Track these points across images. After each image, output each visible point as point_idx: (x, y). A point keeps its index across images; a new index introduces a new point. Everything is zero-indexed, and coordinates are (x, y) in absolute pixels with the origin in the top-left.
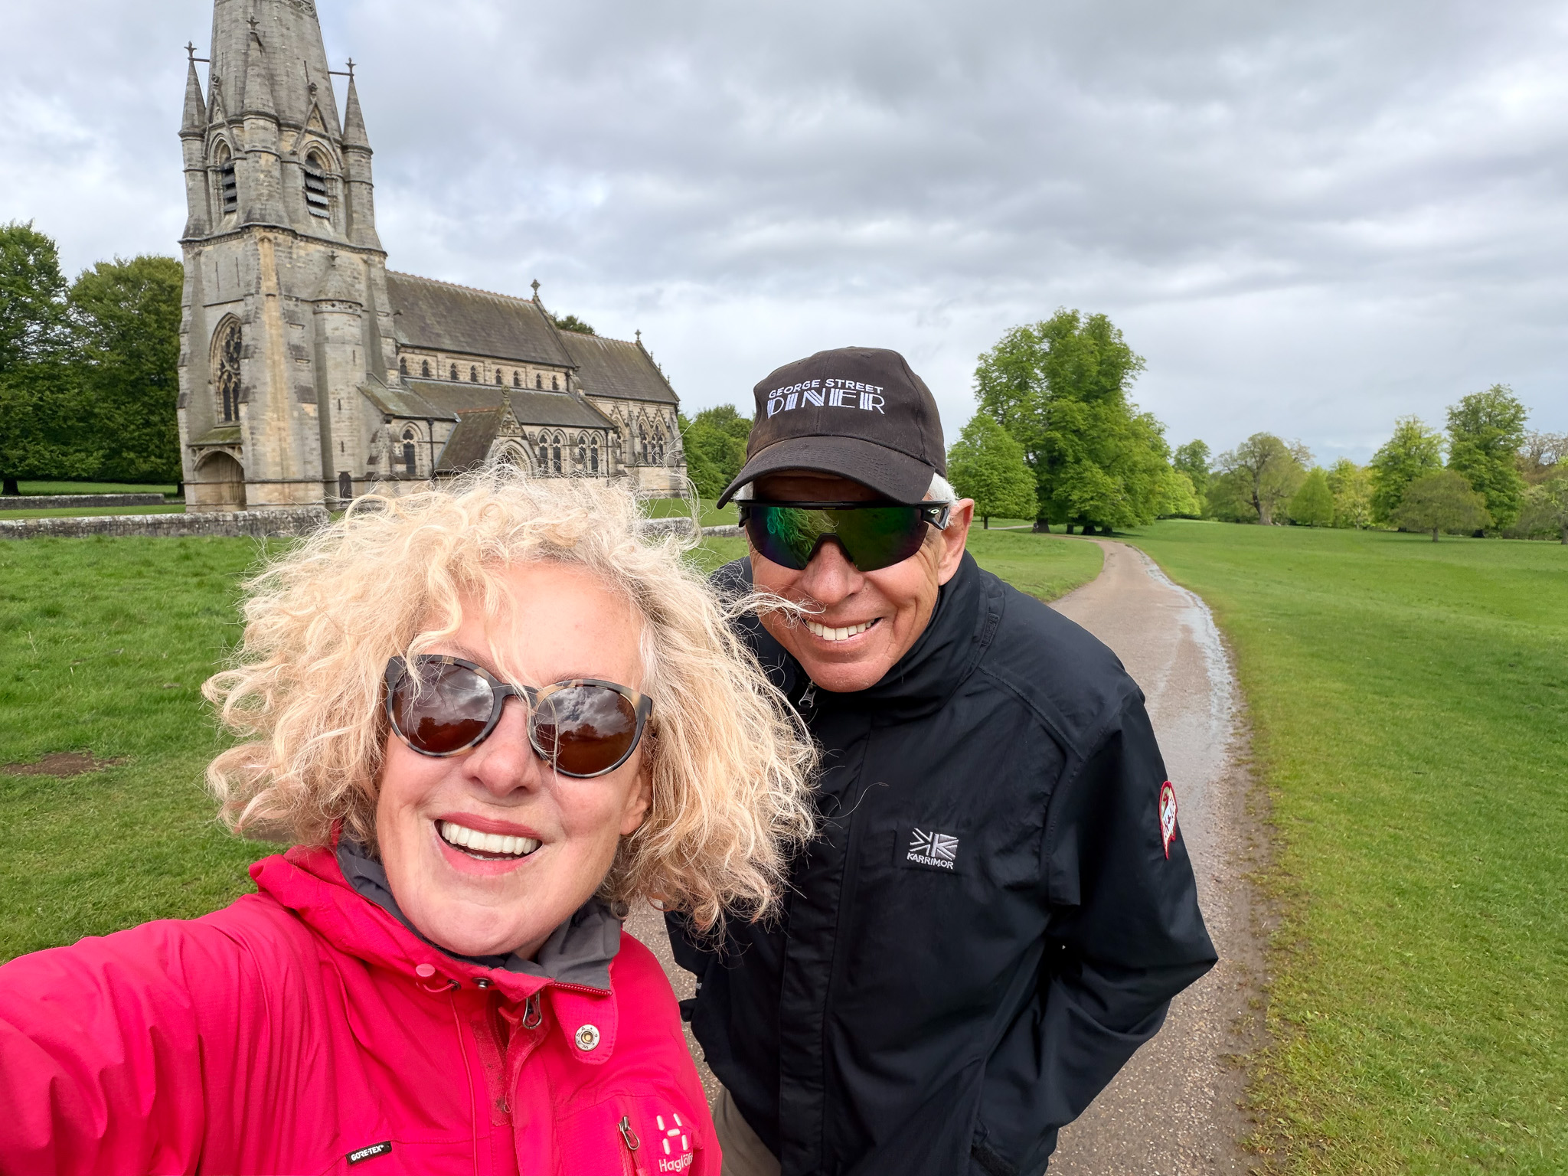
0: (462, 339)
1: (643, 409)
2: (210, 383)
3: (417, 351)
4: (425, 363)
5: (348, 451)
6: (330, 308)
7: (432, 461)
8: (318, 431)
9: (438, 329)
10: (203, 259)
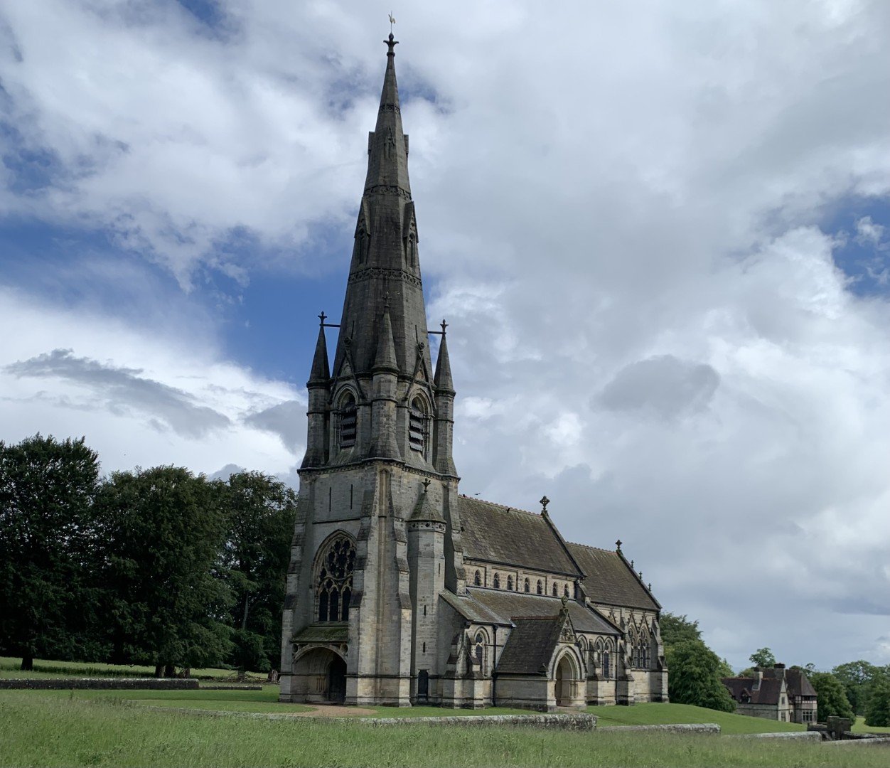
0: (502, 552)
1: (632, 616)
2: (311, 587)
3: (473, 563)
4: (477, 573)
5: (428, 651)
6: (425, 527)
7: (494, 662)
8: (410, 633)
9: (485, 543)
10: (317, 484)
